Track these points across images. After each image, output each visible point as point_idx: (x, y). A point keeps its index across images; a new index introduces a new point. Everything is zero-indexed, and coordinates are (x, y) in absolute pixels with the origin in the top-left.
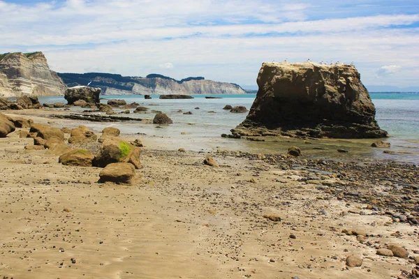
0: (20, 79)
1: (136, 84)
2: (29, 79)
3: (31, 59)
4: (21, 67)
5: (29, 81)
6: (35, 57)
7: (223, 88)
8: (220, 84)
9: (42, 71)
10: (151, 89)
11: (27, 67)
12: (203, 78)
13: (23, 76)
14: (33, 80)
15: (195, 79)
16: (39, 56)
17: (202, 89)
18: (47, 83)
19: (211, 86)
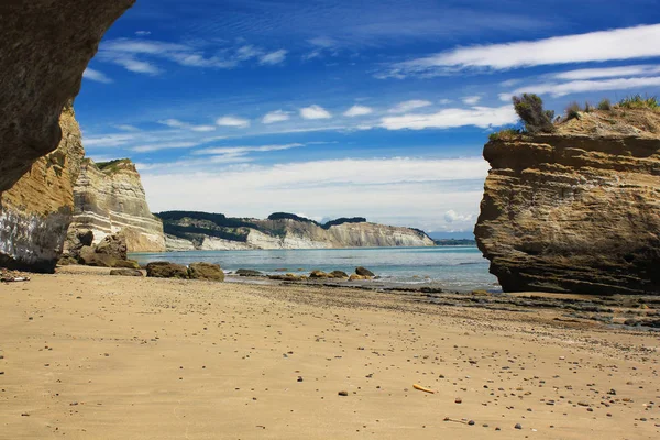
0: (89, 214)
1: (252, 230)
2: (106, 215)
3: (108, 174)
4: (90, 190)
5: (107, 220)
6: (116, 171)
7: (398, 235)
8: (392, 229)
9: (130, 198)
10: (278, 239)
11: (102, 189)
12: (364, 220)
13: (95, 210)
14: (113, 218)
15: (350, 221)
16: (124, 167)
17: (363, 239)
18: (141, 225)
19: (377, 232)
